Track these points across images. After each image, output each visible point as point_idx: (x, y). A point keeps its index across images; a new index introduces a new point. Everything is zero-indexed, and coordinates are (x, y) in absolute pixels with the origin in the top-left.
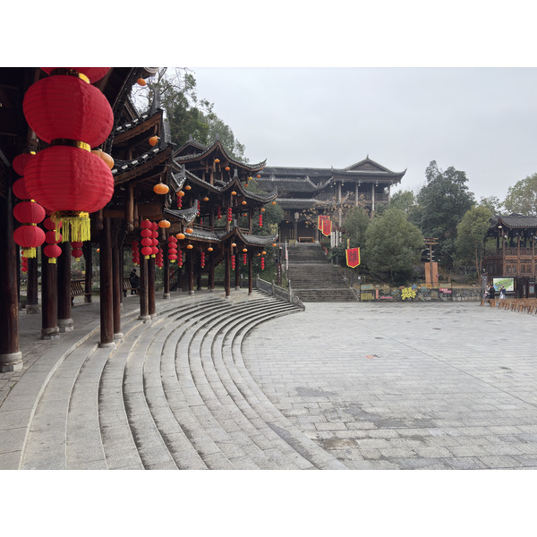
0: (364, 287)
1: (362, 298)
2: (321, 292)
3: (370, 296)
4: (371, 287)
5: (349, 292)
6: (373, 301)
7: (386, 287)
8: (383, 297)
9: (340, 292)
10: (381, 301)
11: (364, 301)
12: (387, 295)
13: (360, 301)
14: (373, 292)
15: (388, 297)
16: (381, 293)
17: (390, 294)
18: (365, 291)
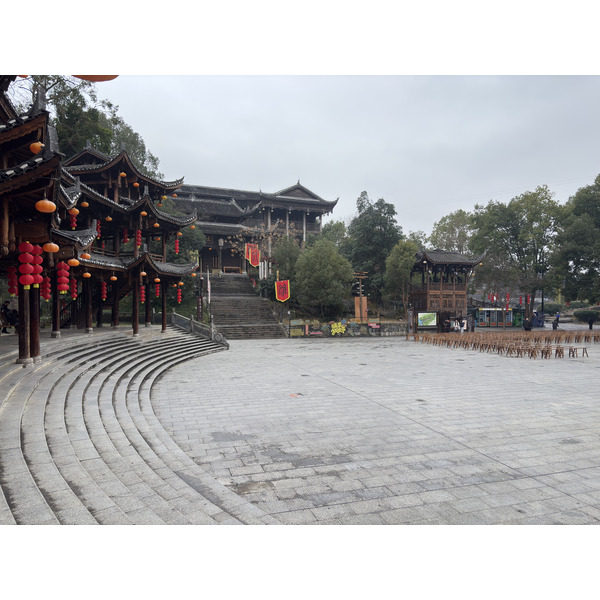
0: (294, 323)
1: (292, 334)
2: (248, 328)
3: (300, 332)
4: (300, 322)
5: (278, 328)
6: (302, 337)
7: (316, 322)
8: (313, 333)
9: (269, 328)
10: (311, 336)
11: (294, 337)
12: (316, 330)
13: (289, 337)
14: (303, 327)
15: (319, 333)
16: (311, 329)
17: (319, 330)
18: (295, 327)
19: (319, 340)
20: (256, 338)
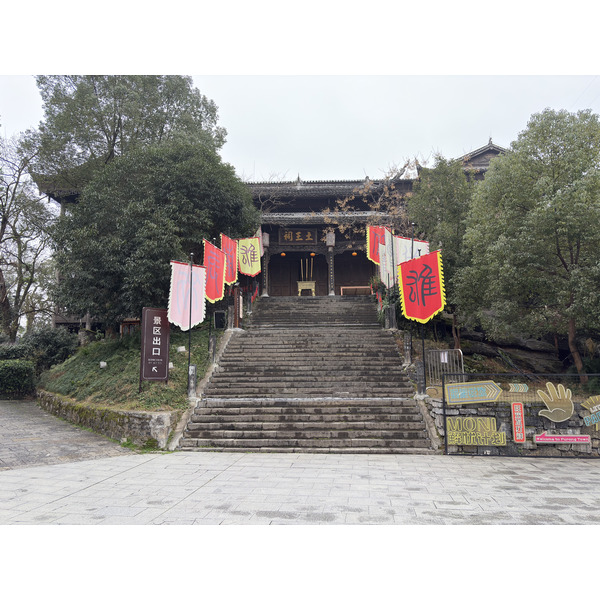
0: (460, 392)
1: (455, 438)
2: (300, 409)
3: (487, 430)
4: (488, 391)
5: (408, 414)
6: (501, 452)
7: (557, 396)
8: (547, 436)
9: (376, 410)
10: (540, 451)
11: (464, 451)
12: (562, 426)
13: (445, 450)
14: (499, 412)
15: (571, 436)
16: (535, 418)
17: (576, 423)
18: (465, 409)
19: (572, 467)
20: (315, 448)
